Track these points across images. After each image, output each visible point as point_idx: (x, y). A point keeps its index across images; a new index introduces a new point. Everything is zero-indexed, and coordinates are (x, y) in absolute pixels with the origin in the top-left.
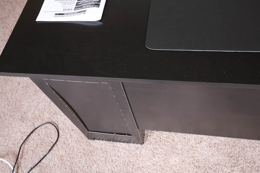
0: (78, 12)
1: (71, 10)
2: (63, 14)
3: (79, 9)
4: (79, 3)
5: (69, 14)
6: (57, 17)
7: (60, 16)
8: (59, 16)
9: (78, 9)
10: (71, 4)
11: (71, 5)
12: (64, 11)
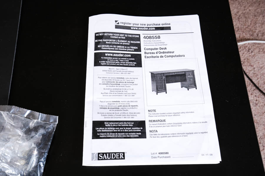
0: (129, 28)
1: (146, 36)
2: (157, 29)
3: (131, 36)
4: (135, 48)
5: (146, 29)
6: (166, 24)
7: (161, 26)
8: (162, 24)
9: (132, 34)
10: (152, 49)
11: (151, 47)
12: (157, 35)
